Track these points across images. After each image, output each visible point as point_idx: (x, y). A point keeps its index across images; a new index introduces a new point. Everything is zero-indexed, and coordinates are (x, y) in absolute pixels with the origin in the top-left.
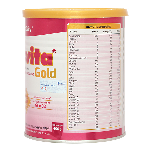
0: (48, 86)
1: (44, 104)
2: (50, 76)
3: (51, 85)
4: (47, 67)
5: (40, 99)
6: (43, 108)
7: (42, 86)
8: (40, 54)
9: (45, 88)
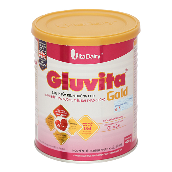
0: (122, 105)
1: (117, 124)
2: (123, 95)
3: (124, 104)
4: (121, 87)
5: (114, 120)
6: (117, 128)
7: (116, 107)
8: (113, 77)
9: (119, 108)
